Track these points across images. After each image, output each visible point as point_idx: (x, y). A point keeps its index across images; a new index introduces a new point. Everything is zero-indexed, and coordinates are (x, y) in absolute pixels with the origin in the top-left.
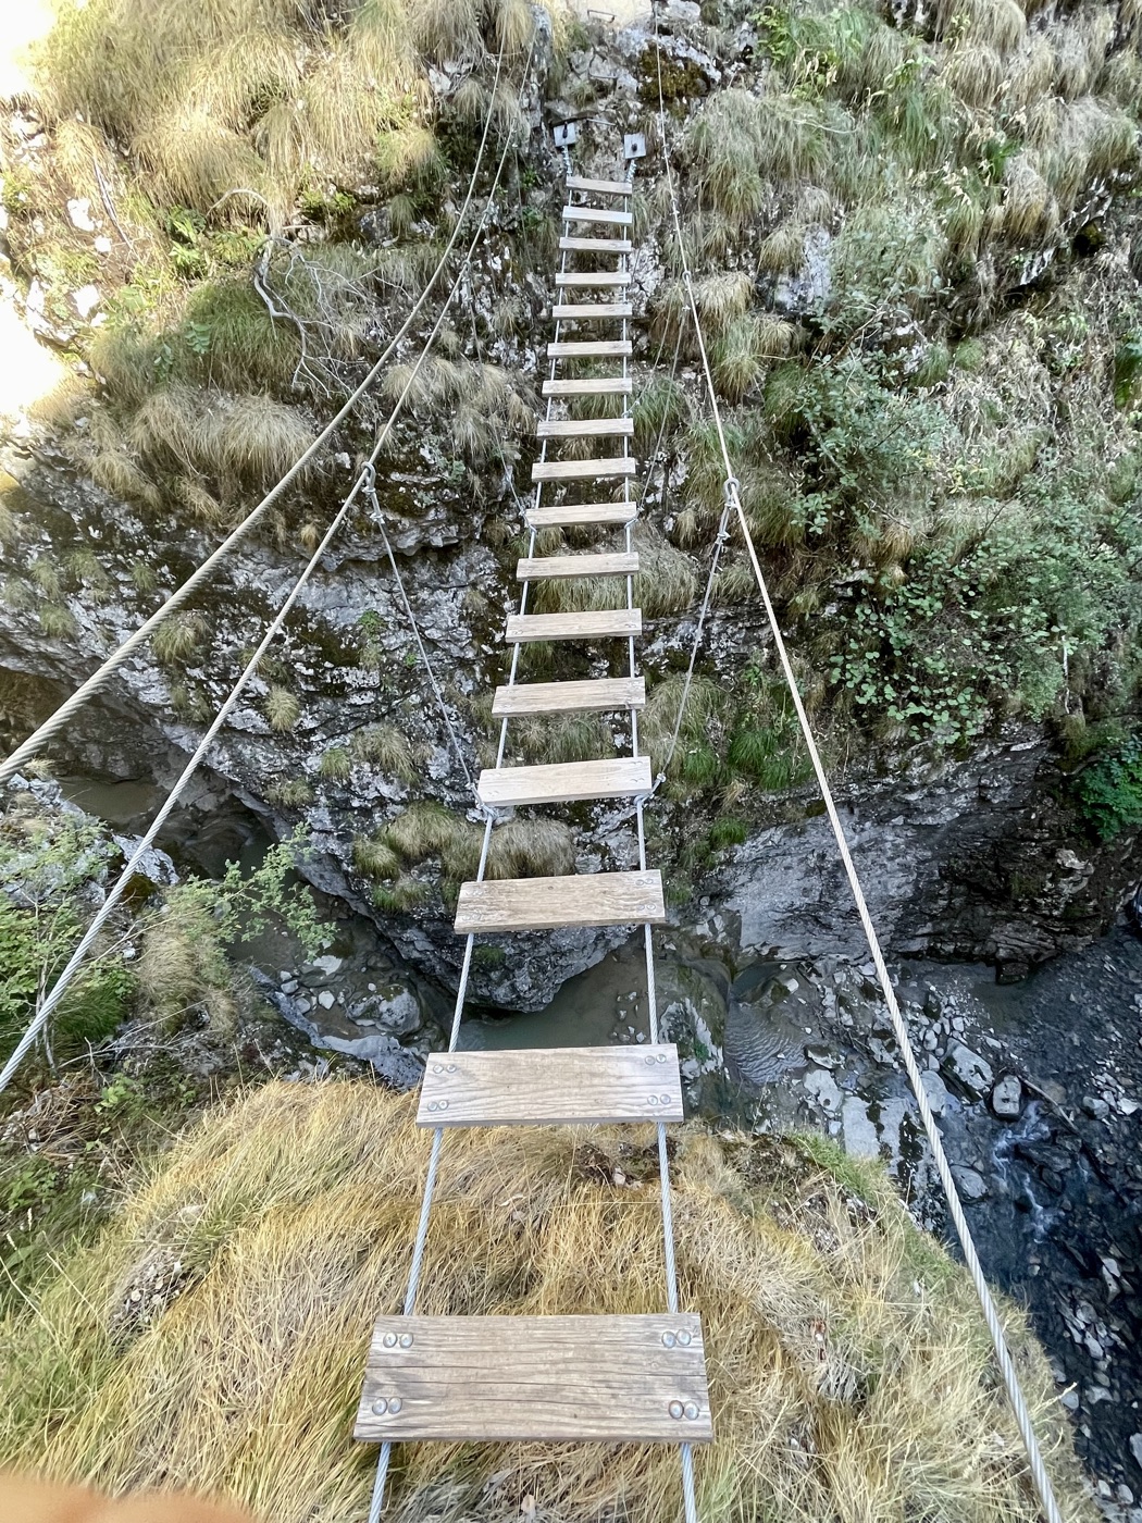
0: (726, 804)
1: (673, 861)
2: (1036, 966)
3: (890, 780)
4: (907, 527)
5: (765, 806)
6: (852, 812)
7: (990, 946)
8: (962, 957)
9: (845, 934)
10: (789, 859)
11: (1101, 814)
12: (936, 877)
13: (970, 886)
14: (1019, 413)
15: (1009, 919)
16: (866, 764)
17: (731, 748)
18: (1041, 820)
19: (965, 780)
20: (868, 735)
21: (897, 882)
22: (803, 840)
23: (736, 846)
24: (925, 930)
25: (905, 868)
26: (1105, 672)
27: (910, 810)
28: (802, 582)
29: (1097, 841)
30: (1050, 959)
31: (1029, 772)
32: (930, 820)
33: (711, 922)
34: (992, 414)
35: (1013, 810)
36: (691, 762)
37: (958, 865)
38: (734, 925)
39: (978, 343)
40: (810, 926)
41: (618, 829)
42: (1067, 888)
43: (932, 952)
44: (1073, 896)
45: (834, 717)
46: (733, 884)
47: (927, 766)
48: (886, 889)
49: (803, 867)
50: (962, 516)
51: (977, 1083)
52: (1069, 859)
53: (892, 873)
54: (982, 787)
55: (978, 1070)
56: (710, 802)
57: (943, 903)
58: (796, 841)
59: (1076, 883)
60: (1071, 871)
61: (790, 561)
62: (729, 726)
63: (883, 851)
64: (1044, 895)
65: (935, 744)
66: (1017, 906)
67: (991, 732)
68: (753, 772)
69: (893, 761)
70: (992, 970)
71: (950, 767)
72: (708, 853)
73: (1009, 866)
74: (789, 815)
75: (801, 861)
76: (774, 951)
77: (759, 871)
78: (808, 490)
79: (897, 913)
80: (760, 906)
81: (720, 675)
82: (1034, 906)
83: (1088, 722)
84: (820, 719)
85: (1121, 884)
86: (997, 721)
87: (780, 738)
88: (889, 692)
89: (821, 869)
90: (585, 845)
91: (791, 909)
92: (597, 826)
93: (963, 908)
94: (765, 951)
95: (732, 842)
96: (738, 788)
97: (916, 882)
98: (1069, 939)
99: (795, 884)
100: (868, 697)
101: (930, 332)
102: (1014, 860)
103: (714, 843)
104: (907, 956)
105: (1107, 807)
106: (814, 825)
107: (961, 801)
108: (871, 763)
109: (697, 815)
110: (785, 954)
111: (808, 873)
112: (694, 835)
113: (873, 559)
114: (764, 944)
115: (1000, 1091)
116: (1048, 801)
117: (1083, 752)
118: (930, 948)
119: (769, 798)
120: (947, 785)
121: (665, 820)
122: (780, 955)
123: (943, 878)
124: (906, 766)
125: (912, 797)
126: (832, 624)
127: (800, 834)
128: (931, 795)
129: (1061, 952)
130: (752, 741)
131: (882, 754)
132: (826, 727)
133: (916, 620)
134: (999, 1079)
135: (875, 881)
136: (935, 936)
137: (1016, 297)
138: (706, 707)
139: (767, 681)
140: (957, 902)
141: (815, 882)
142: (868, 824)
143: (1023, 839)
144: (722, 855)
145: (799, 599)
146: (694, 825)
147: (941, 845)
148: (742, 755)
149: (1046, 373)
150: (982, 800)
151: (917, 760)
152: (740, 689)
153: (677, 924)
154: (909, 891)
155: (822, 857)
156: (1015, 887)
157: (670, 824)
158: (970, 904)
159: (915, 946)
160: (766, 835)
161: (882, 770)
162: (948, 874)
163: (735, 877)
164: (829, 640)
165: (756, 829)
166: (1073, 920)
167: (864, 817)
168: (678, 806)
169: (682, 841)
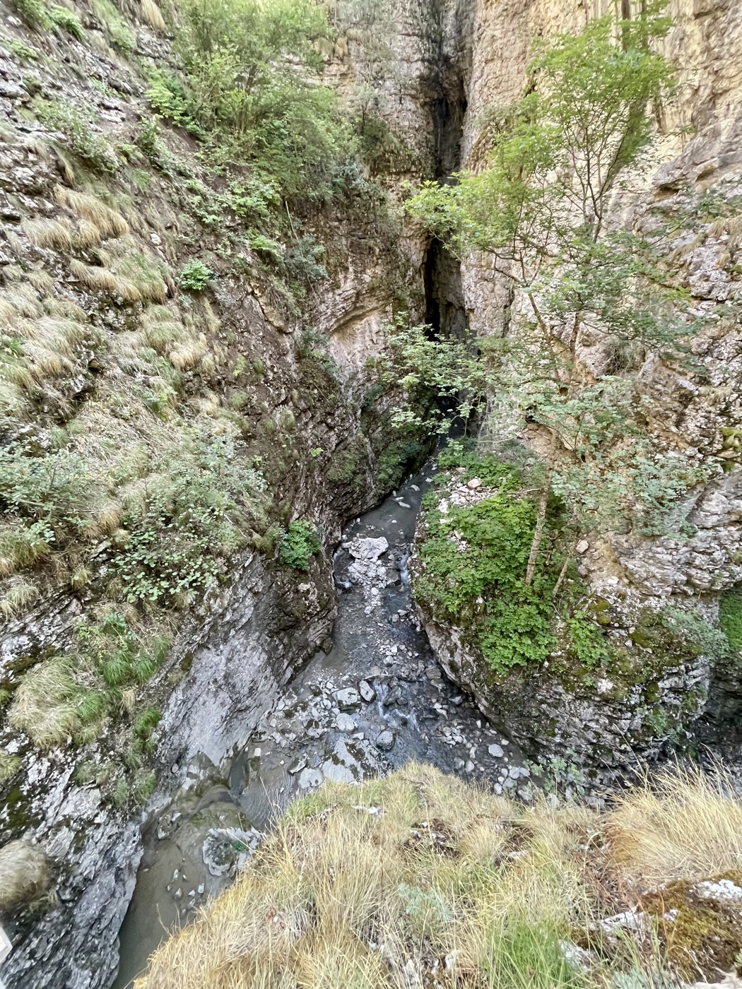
0: (131, 709)
1: (127, 771)
2: (332, 634)
3: (208, 620)
4: (108, 511)
5: (157, 688)
6: (209, 649)
7: (312, 644)
8: (308, 659)
9: (257, 703)
10: (201, 699)
11: (298, 563)
12: (269, 639)
13: (284, 630)
14: (123, 441)
15: (308, 628)
16: (190, 623)
17: (106, 679)
18: (282, 582)
19: (242, 593)
20: (176, 610)
21: (256, 658)
22: (198, 683)
23: (160, 722)
24: (286, 664)
25: (254, 648)
26: (250, 514)
27: (232, 624)
28: (70, 569)
29: (305, 572)
30: (334, 627)
31: (260, 569)
32: (244, 620)
33: (189, 775)
34: (110, 446)
35: (270, 587)
36: (83, 709)
37: (273, 627)
38: (204, 761)
39: (76, 421)
40: (240, 717)
41: (65, 797)
42: (313, 597)
43: (296, 670)
44: (318, 598)
45: (151, 616)
46: (183, 741)
47: (218, 600)
48: (254, 665)
49: (211, 695)
50: (132, 491)
51: (355, 699)
52: (303, 587)
53: (251, 656)
54: (250, 590)
55: (351, 694)
56: (120, 717)
57: (281, 647)
58: (195, 687)
59: (314, 593)
60: (308, 590)
61: (53, 564)
62: (94, 669)
63: (239, 651)
64: (309, 607)
65: (213, 589)
66: (305, 619)
67: (231, 566)
68: (130, 678)
69: (201, 611)
70: (321, 652)
71: (228, 593)
72: (145, 744)
73: (289, 609)
74: (174, 680)
75: (208, 693)
76: (235, 748)
77: (191, 721)
78: (29, 525)
79: (269, 669)
80: (208, 736)
81: (62, 649)
82: (309, 614)
83: (262, 536)
84: (145, 623)
85: (326, 581)
86: (228, 560)
87: (130, 650)
88: (165, 584)
89: (220, 687)
90: (45, 835)
91: (224, 719)
92: (44, 813)
93: (290, 641)
94: (231, 753)
95: (155, 725)
96: (129, 695)
97: (263, 649)
98: (331, 614)
99: (214, 706)
100: (156, 594)
101: (44, 425)
102: (288, 605)
103: (143, 735)
104: (289, 682)
105: (297, 558)
106: (197, 671)
107: (248, 602)
108: (193, 620)
109: (118, 732)
110: (242, 742)
111: (216, 695)
112: (126, 744)
113: (104, 534)
114: (228, 751)
115: (363, 693)
116: (279, 574)
117: (271, 547)
118: (295, 669)
119: (154, 682)
120: (237, 601)
121: (98, 756)
122: (240, 746)
123: (271, 637)
124: (209, 608)
125: (228, 618)
126: (110, 577)
127: (194, 682)
128: (234, 610)
129: (334, 621)
130: (115, 665)
131: (194, 612)
132: (151, 624)
133: (149, 545)
134: (359, 689)
135: (247, 667)
136: (291, 662)
137: (79, 398)
138: (67, 673)
139: (96, 629)
140: (286, 641)
141: (223, 695)
142: (221, 647)
143: (283, 595)
144: (155, 736)
145: (76, 578)
146: (121, 739)
147: (259, 626)
148: (115, 677)
149: (121, 421)
150: (256, 594)
151: (212, 601)
152: (83, 647)
153: (170, 799)
154: (264, 656)
155: (215, 681)
156: (297, 614)
157: (103, 755)
158: (291, 636)
159: (288, 675)
160: (172, 701)
161: (201, 619)
162: (272, 634)
163: (182, 737)
164: (114, 584)
165: (163, 703)
166: (326, 607)
167: (216, 646)
168: (99, 740)
169: (121, 755)
